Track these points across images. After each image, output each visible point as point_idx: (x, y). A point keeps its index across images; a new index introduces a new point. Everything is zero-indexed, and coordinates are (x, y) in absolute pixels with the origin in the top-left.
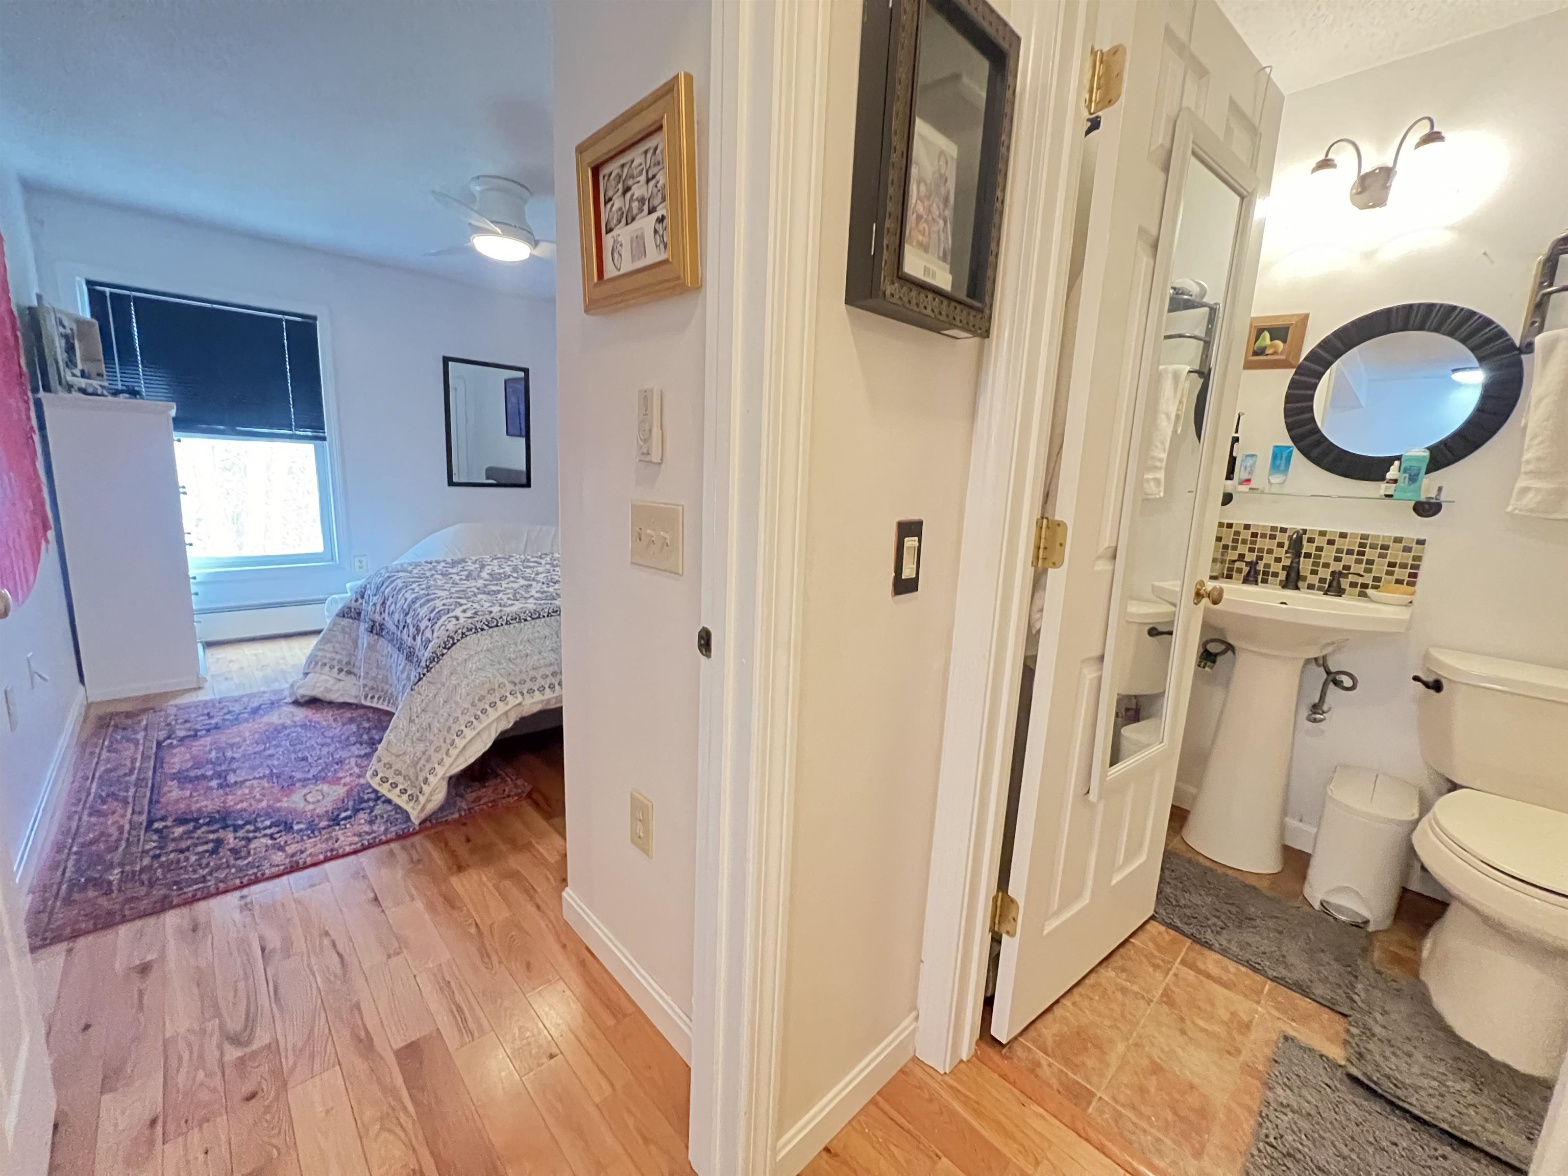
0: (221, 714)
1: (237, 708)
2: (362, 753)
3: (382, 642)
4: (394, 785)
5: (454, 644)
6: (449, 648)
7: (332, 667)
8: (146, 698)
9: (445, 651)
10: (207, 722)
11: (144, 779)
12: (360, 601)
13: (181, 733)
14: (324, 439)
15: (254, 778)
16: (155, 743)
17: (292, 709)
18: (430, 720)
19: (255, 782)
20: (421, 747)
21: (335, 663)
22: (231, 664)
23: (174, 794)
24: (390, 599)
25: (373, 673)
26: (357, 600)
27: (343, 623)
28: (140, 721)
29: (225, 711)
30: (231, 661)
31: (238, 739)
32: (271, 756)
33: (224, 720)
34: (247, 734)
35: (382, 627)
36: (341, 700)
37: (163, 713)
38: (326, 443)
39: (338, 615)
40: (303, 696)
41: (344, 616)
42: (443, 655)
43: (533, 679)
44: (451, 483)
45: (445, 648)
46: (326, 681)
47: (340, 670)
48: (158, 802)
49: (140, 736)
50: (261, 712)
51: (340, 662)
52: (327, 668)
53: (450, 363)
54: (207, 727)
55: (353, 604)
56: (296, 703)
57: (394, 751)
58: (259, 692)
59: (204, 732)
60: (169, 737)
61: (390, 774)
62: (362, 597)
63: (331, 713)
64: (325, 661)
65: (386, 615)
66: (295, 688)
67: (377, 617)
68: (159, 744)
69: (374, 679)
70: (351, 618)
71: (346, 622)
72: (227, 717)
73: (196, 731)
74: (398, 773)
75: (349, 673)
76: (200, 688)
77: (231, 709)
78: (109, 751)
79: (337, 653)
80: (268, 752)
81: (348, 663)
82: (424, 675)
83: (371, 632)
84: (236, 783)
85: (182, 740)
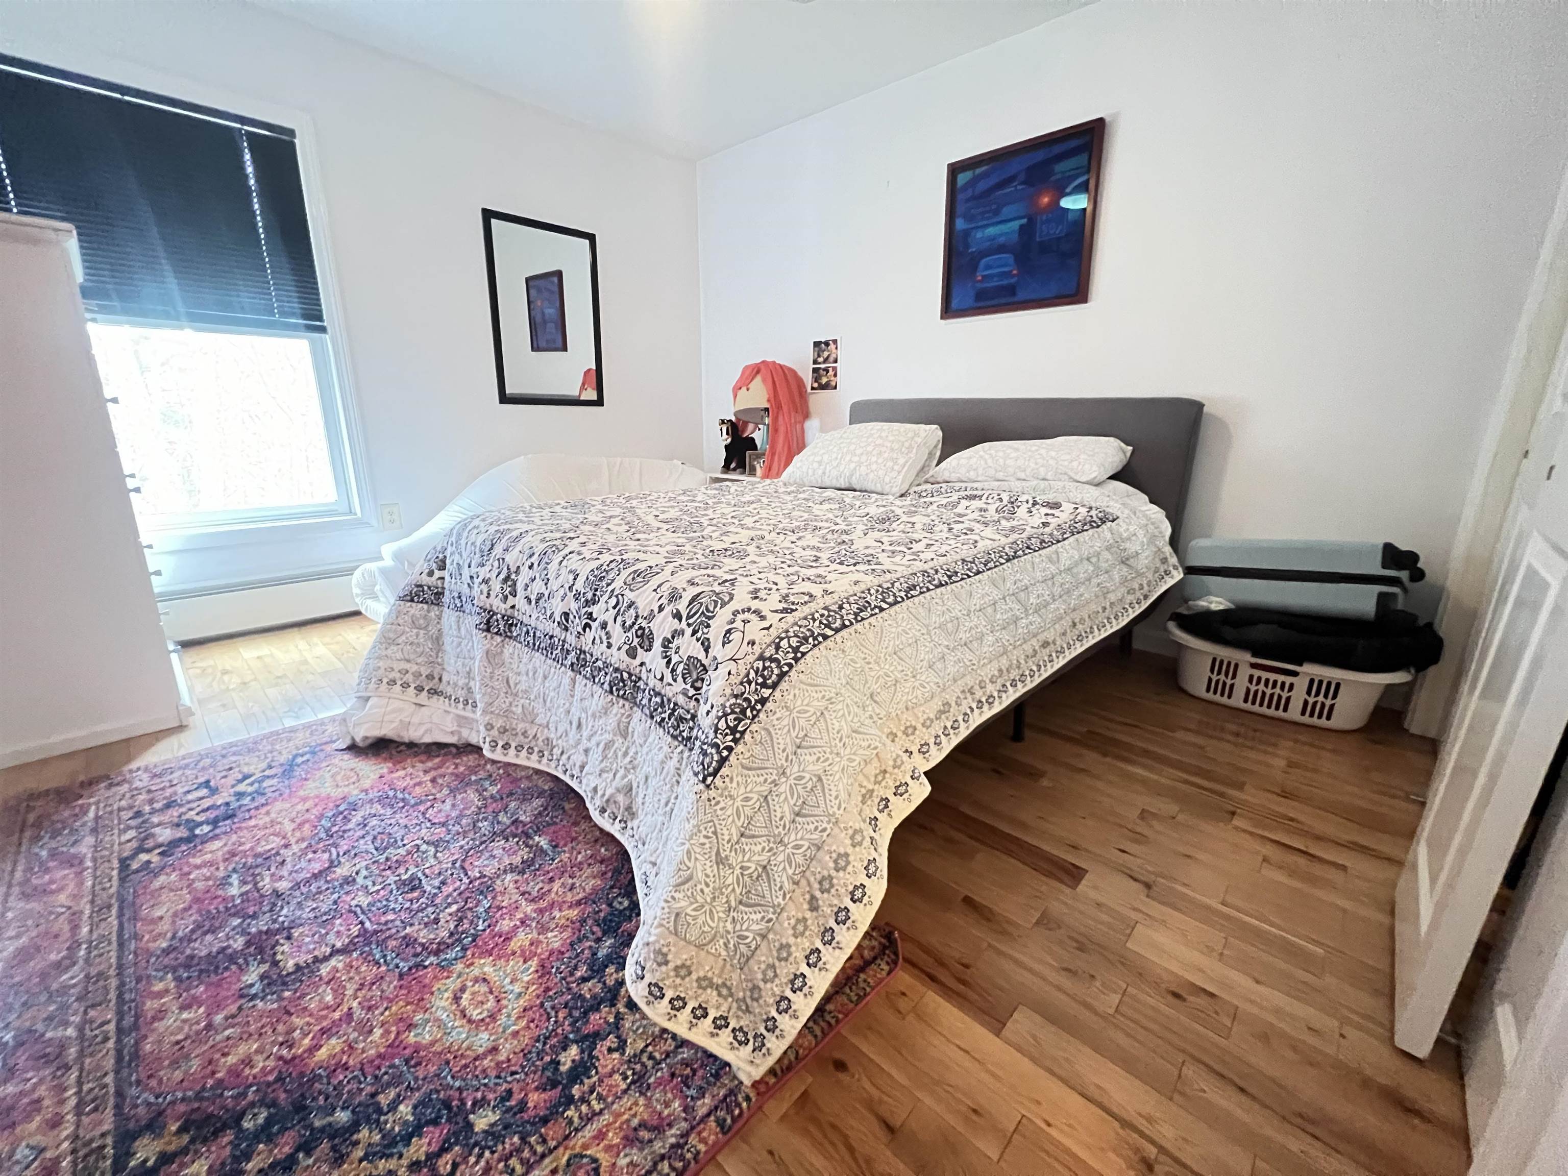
0: (230, 781)
1: (255, 766)
2: (517, 860)
3: (510, 648)
4: (701, 1013)
5: (782, 675)
6: (774, 686)
7: (405, 686)
8: (91, 753)
9: (766, 692)
10: (206, 803)
11: (100, 974)
12: (437, 574)
13: (165, 835)
14: (323, 330)
15: (335, 952)
16: (116, 864)
17: (351, 762)
18: (764, 858)
19: (337, 962)
20: (753, 921)
21: (409, 677)
22: (226, 678)
23: (169, 1021)
24: (525, 570)
25: (502, 702)
26: (431, 573)
27: (412, 611)
28: (84, 810)
29: (236, 775)
30: (225, 672)
31: (276, 842)
32: (349, 881)
33: (240, 795)
34: (288, 827)
35: (510, 622)
36: (427, 739)
37: (126, 787)
38: (327, 337)
39: (401, 599)
40: (366, 738)
41: (412, 600)
42: (763, 701)
43: (910, 730)
44: (505, 399)
45: (764, 685)
46: (401, 710)
47: (420, 689)
48: (136, 1055)
49: (85, 847)
50: (299, 772)
51: (418, 675)
52: (397, 688)
53: (493, 221)
54: (211, 815)
55: (425, 580)
56: (353, 748)
57: (693, 934)
58: (284, 731)
59: (206, 828)
60: (141, 850)
61: (688, 988)
62: (442, 567)
63: (420, 766)
64: (392, 675)
65: (519, 601)
66: (351, 725)
67: (500, 606)
68: (124, 864)
69: (507, 713)
70: (425, 601)
71: (417, 609)
72: (241, 788)
73: (192, 825)
74: (705, 983)
75: (434, 692)
76: (181, 728)
77: (246, 770)
78: (25, 896)
79: (408, 661)
80: (341, 871)
81: (430, 677)
82: (730, 749)
83: (488, 630)
84: (298, 968)
85: (168, 849)
